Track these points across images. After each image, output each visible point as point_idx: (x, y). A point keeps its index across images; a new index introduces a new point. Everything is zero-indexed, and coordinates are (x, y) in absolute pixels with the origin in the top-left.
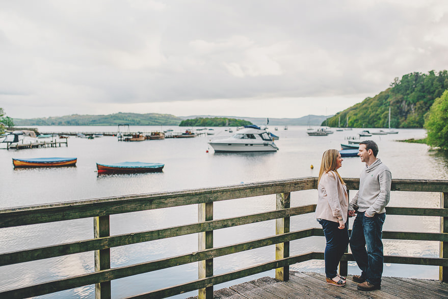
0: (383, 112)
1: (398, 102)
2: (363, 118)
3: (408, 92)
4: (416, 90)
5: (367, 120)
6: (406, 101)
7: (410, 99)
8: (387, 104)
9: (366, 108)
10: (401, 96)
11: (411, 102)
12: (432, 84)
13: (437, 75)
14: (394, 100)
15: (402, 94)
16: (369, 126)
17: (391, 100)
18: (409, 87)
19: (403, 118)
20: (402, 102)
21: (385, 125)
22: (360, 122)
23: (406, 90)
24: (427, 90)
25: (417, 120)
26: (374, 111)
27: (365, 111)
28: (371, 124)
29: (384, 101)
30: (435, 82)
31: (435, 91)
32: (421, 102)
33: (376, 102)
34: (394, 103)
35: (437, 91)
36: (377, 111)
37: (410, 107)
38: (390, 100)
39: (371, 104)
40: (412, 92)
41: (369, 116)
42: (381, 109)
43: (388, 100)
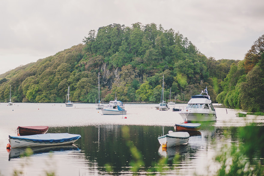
0: (78, 80)
1: (96, 65)
2: (48, 87)
3: (110, 51)
4: (120, 50)
5: (55, 91)
6: (107, 65)
7: (114, 62)
8: (82, 68)
9: (51, 73)
10: (101, 57)
11: (115, 65)
12: (141, 43)
13: (142, 29)
14: (91, 63)
15: (102, 54)
16: (58, 99)
17: (87, 62)
18: (110, 45)
19: (107, 88)
20: (101, 65)
21: (81, 98)
22: (44, 94)
23: (107, 49)
24: (135, 50)
25: (125, 92)
26: (64, 78)
27: (51, 77)
28: (61, 97)
29: (76, 63)
30: (144, 40)
31: (144, 52)
32: (129, 66)
33: (64, 64)
34: (91, 66)
35: (148, 51)
36: (67, 77)
37: (113, 74)
38: (85, 62)
39: (59, 68)
40: (114, 52)
41: (57, 86)
42: (74, 75)
43: (81, 62)
